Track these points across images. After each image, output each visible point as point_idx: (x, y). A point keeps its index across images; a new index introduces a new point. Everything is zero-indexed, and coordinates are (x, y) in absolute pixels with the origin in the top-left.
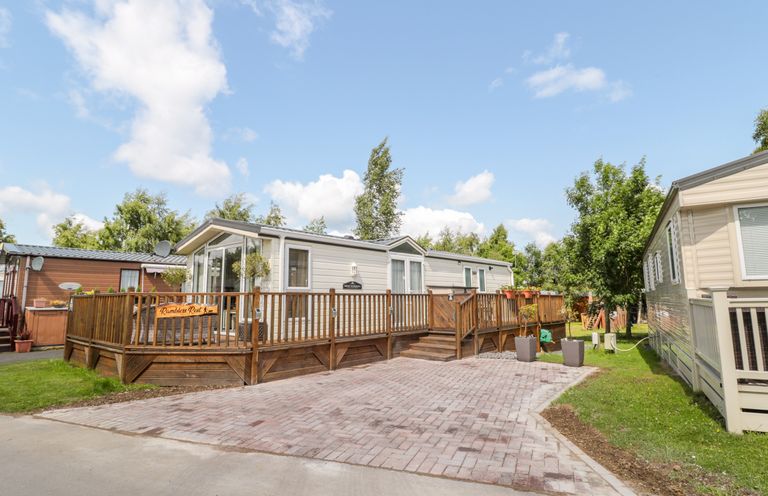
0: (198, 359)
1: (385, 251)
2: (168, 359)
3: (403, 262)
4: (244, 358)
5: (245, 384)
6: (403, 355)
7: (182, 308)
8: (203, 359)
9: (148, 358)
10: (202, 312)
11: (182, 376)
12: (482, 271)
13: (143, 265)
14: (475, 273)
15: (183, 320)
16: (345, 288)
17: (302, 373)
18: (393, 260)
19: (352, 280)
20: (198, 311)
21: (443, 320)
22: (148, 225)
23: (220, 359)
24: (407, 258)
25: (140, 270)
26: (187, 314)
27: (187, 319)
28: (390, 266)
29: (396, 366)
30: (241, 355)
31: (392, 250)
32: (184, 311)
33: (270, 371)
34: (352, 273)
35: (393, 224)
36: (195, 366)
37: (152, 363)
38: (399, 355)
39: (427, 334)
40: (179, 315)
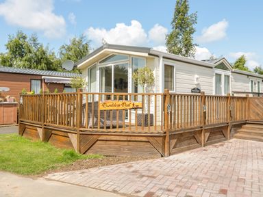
0: (129, 139)
1: (212, 68)
2: (109, 138)
3: (220, 75)
4: (161, 138)
5: (162, 156)
6: (236, 137)
7: (117, 104)
8: (133, 139)
9: (95, 137)
10: (131, 106)
11: (119, 150)
12: (259, 82)
13: (43, 77)
14: (255, 84)
15: (118, 112)
16: (192, 92)
17: (189, 149)
18: (216, 74)
19: (195, 87)
20: (129, 105)
21: (258, 114)
22: (28, 54)
23: (144, 139)
24: (223, 73)
25: (41, 80)
26: (121, 108)
27: (121, 111)
28: (214, 78)
29: (234, 144)
30: (160, 136)
31: (216, 67)
32: (119, 105)
33: (174, 147)
34: (196, 83)
35: (191, 52)
36: (126, 143)
37: (98, 140)
38: (233, 137)
39: (245, 124)
40: (115, 108)
